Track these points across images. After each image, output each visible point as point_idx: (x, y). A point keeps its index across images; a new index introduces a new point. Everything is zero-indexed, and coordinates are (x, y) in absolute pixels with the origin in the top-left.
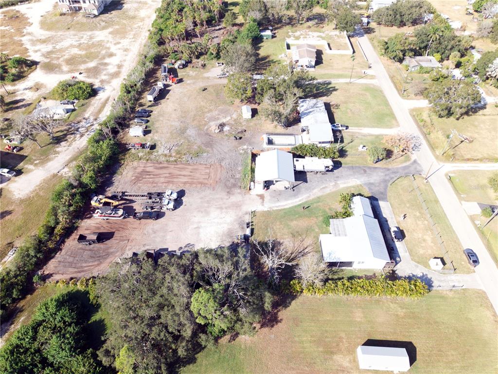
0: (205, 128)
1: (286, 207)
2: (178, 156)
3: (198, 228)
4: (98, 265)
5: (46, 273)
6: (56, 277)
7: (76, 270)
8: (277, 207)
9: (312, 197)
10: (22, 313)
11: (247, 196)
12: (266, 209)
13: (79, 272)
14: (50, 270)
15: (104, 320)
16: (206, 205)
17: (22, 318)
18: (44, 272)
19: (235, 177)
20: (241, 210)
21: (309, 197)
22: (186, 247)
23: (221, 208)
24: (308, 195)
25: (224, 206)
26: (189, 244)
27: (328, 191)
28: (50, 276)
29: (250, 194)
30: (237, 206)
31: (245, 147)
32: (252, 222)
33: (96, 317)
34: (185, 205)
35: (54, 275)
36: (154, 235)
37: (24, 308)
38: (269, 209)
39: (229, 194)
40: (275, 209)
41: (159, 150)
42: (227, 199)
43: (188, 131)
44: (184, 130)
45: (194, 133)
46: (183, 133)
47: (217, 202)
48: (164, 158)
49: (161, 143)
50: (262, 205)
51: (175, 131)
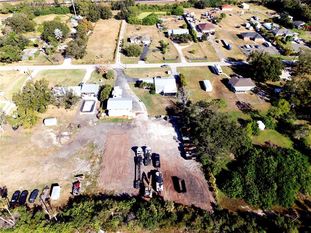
1: (144, 105)
3: (162, 136)
4: (197, 178)
5: (211, 208)
6: (212, 200)
7: (204, 190)
8: (144, 108)
9: (137, 97)
10: (240, 210)
11: (137, 119)
12: (146, 112)
13: (205, 187)
14: (208, 206)
15: (226, 165)
16: (145, 135)
17: (243, 207)
18: (211, 210)
19: (120, 125)
20: (148, 121)
21: (137, 99)
22: (175, 140)
25: (145, 127)
26: (173, 138)
27: (133, 93)
28: (212, 204)
29: (136, 118)
30: (144, 123)
32: (156, 116)
33: (226, 168)
35: (211, 202)
36: (170, 155)
37: (237, 210)
39: (135, 126)
40: (146, 109)
41: (85, 171)
42: (140, 127)
43: (61, 157)
44: (60, 159)
45: (65, 153)
46: (63, 160)
47: (142, 131)
48: (96, 166)
49: (75, 172)
50: (144, 113)
51: (59, 166)
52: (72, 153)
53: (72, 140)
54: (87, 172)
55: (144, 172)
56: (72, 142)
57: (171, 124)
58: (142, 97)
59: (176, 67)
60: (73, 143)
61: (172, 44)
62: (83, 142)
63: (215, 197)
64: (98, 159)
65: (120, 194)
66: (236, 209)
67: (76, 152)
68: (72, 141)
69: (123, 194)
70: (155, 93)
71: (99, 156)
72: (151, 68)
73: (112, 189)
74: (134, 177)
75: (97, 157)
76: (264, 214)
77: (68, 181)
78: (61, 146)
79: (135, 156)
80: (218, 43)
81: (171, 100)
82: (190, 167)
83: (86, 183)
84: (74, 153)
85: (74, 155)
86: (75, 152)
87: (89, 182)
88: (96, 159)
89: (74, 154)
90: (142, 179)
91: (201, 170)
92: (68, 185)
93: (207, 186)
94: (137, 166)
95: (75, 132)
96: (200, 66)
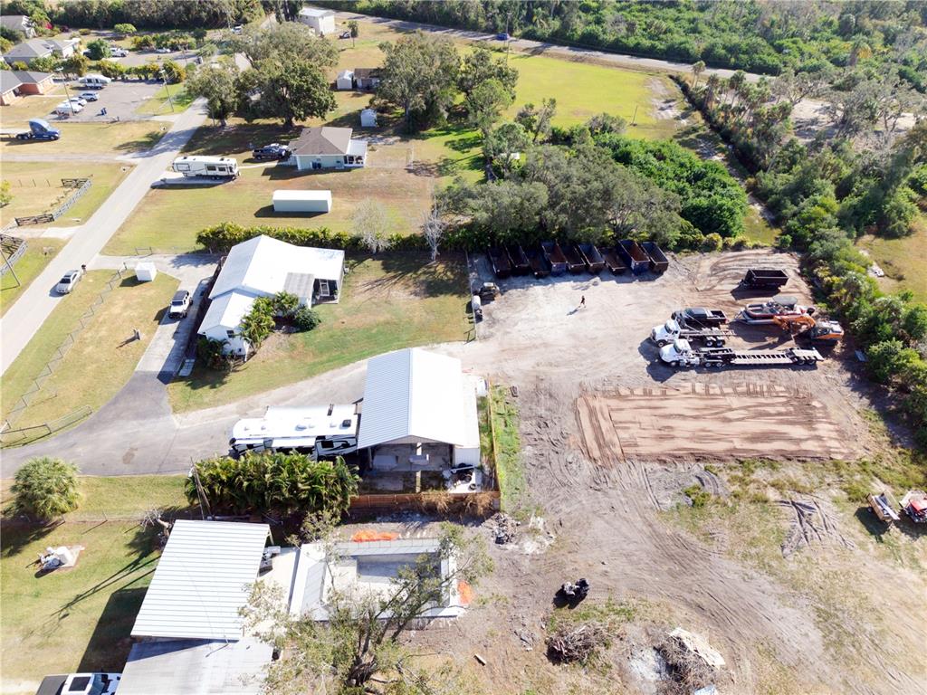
0: (747, 665)
2: (752, 489)
19: (534, 422)
22: (589, 286)
23: (546, 345)
24: (335, 380)
31: (530, 547)
34: (631, 348)
38: (436, 345)
43: (816, 635)
44: (833, 637)
45: (781, 624)
46: (826, 617)
52: (767, 587)
53: (681, 612)
56: (700, 607)
60: (703, 601)
62: (677, 557)
63: (755, 247)
64: (753, 477)
67: (752, 573)
68: (685, 609)
71: (738, 474)
73: (856, 418)
75: (747, 479)
77: (914, 560)
78: (748, 663)
84: (763, 580)
85: (771, 574)
86: (755, 575)
89: (772, 579)
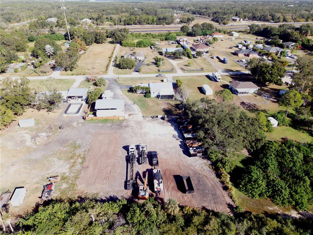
3: (159, 135)
4: (206, 177)
5: (229, 210)
6: (229, 201)
7: (216, 189)
10: (267, 211)
12: (141, 113)
13: (216, 186)
14: (225, 208)
15: (240, 162)
16: (139, 135)
17: (270, 209)
18: (229, 213)
20: (142, 121)
22: (176, 138)
25: (139, 127)
26: (173, 137)
27: (125, 97)
28: (230, 206)
29: (128, 119)
30: (139, 123)
32: (152, 117)
33: (241, 165)
35: (228, 203)
36: (170, 153)
37: (263, 212)
39: (128, 126)
40: (140, 110)
41: (62, 172)
42: (133, 127)
43: (33, 158)
44: (31, 161)
45: (39, 153)
46: (36, 161)
47: (136, 130)
48: (77, 166)
49: (49, 174)
50: (138, 114)
51: (29, 167)
52: (48, 154)
53: (50, 140)
54: (64, 173)
55: (138, 171)
56: (49, 143)
57: (169, 124)
58: (136, 100)
59: (172, 77)
60: (51, 143)
61: (167, 60)
62: (63, 142)
63: (231, 197)
64: (80, 159)
65: (106, 197)
66: (261, 211)
67: (53, 152)
69: (111, 197)
70: (150, 97)
71: (82, 156)
72: (146, 78)
73: (95, 192)
74: (125, 178)
75: (79, 157)
76: (300, 215)
77: (38, 183)
78: (35, 147)
79: (127, 155)
80: (213, 58)
81: (168, 103)
82: (195, 165)
83: (62, 185)
84: (50, 153)
85: (51, 155)
86: (52, 152)
87: (66, 185)
88: (78, 159)
89: (50, 155)
90: (136, 178)
91: (210, 168)
92: (37, 188)
93: (220, 186)
94: (129, 165)
95: (55, 133)
96: (197, 76)
